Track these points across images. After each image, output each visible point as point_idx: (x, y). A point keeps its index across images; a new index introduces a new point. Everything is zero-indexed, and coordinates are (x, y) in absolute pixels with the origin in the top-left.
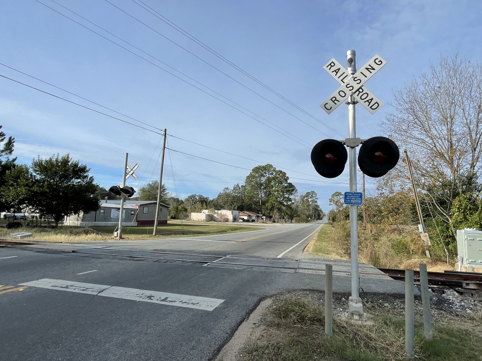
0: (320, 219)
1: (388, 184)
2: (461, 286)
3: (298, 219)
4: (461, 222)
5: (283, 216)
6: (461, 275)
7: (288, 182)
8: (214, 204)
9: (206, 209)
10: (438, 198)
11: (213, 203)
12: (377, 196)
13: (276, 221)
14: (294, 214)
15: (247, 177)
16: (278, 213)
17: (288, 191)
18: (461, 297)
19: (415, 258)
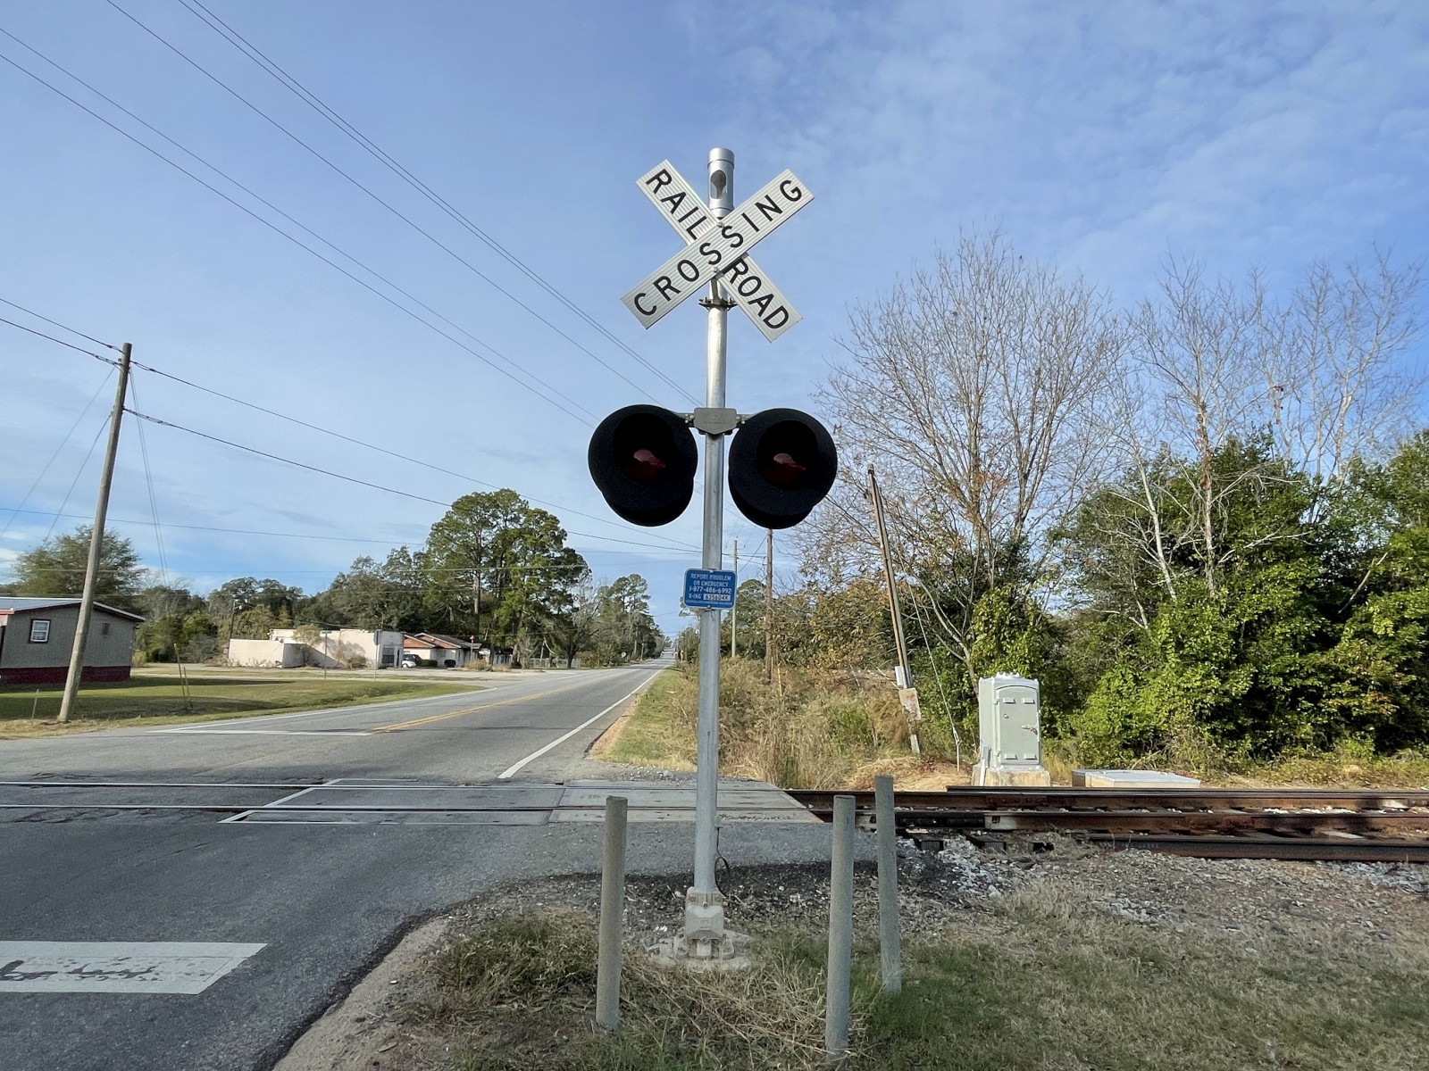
0: (653, 657)
1: (830, 559)
2: (982, 826)
3: (592, 655)
4: (990, 658)
5: (545, 646)
6: (984, 796)
7: (564, 547)
8: (318, 613)
9: (290, 626)
10: (943, 598)
11: (313, 606)
12: (801, 591)
13: (523, 662)
14: (577, 642)
15: (435, 527)
16: (529, 639)
17: (563, 573)
18: (980, 854)
19: (885, 756)
